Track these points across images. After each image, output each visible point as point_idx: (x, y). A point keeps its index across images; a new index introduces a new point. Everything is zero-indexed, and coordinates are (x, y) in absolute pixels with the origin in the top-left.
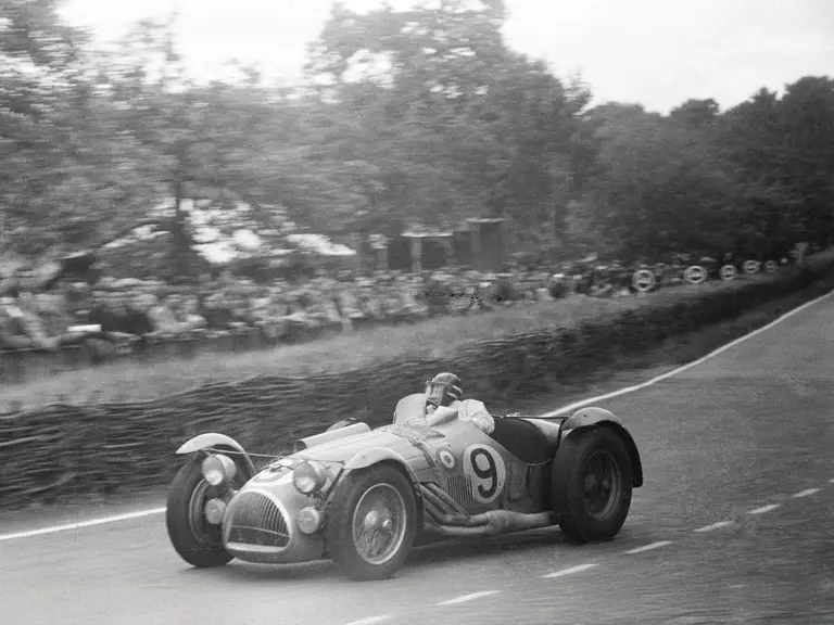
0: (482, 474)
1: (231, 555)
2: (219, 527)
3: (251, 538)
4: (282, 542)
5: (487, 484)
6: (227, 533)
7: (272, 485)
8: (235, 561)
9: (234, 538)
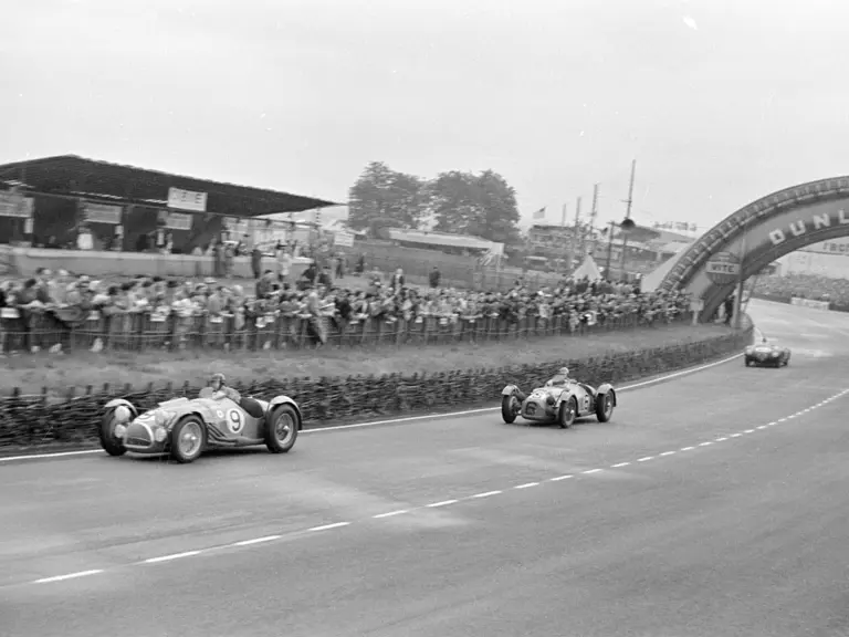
0: (234, 421)
1: (125, 449)
2: (121, 439)
3: (137, 442)
4: (147, 444)
5: (236, 425)
6: (125, 441)
7: (146, 421)
8: (128, 453)
9: (128, 443)
